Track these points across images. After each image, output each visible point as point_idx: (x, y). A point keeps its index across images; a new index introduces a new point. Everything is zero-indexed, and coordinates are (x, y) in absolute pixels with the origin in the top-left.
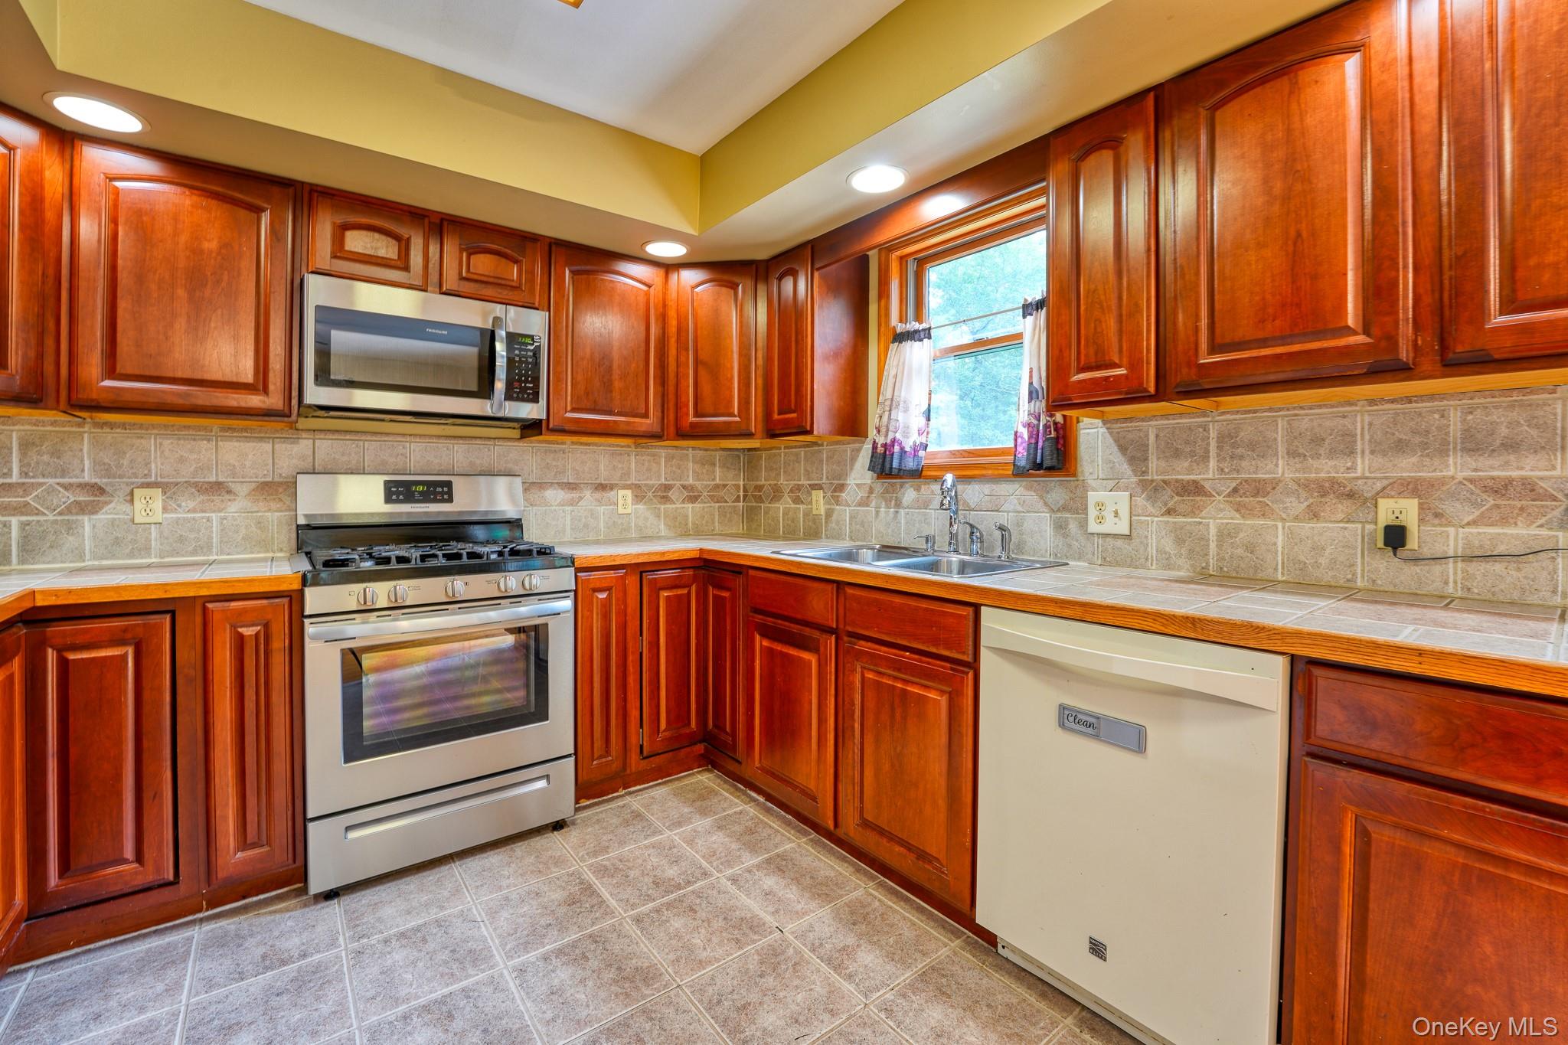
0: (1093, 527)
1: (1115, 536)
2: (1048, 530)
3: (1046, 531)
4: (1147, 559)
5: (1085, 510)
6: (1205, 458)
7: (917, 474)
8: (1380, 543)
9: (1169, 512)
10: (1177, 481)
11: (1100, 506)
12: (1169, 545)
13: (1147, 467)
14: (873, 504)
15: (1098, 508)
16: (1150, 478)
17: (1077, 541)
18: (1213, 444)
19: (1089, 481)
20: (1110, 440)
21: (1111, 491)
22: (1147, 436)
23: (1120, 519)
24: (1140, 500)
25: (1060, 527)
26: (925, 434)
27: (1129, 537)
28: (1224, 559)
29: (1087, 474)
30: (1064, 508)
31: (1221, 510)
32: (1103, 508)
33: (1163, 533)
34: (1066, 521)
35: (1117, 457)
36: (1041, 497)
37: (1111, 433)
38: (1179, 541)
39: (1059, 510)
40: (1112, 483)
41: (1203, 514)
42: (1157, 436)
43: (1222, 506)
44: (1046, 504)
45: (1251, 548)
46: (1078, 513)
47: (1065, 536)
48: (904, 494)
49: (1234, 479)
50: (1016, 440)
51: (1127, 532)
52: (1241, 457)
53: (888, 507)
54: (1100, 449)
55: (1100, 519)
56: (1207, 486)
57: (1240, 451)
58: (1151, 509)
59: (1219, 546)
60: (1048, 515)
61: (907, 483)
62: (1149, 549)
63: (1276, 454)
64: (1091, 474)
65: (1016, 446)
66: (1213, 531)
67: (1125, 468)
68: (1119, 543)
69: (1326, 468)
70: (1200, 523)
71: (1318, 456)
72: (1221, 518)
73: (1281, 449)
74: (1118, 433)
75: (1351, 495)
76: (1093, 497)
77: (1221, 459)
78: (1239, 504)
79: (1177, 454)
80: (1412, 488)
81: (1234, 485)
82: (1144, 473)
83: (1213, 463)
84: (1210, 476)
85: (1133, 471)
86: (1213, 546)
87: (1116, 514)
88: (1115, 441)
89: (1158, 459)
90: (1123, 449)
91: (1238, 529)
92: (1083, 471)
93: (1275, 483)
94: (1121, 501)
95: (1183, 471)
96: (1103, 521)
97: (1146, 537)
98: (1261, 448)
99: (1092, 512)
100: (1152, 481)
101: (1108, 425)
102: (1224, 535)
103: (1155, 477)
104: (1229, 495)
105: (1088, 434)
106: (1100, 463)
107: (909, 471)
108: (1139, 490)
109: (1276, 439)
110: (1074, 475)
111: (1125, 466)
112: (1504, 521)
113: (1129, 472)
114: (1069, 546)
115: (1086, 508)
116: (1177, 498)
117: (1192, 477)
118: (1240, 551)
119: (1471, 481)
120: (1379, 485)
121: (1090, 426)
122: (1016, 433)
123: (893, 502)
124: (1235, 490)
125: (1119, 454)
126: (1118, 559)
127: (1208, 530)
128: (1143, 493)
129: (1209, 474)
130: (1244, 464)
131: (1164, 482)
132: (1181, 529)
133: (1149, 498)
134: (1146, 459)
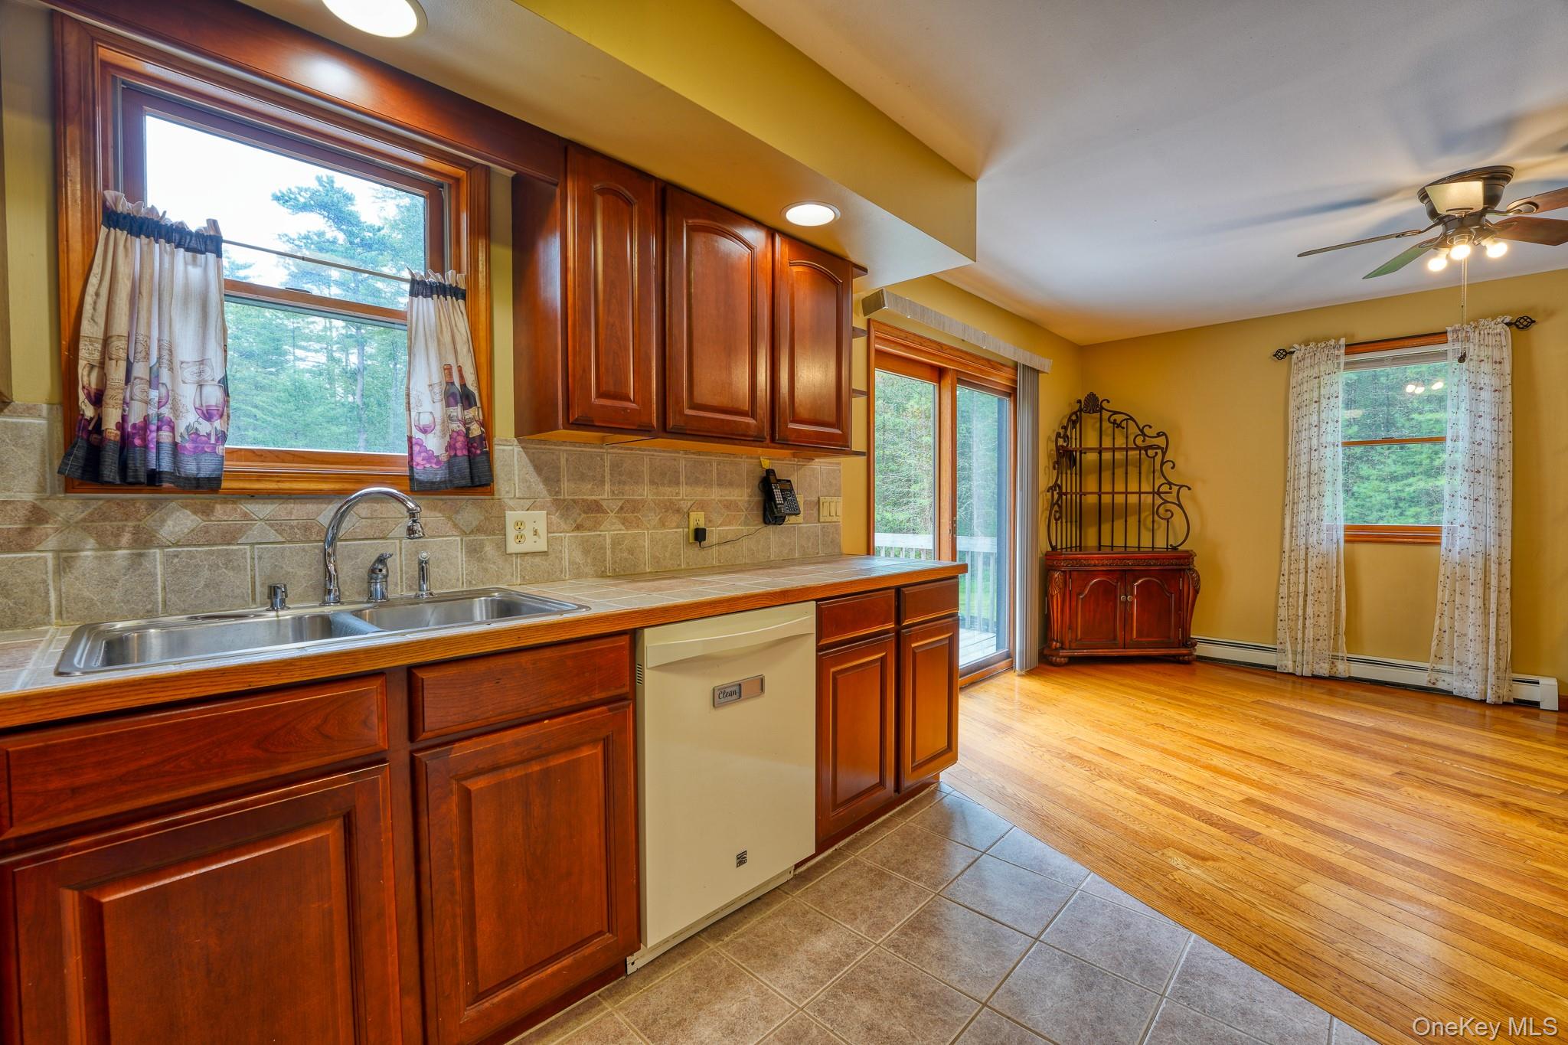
0: (513, 547)
1: (534, 554)
2: (459, 556)
3: (457, 557)
4: (562, 572)
5: (503, 530)
6: (603, 482)
7: (207, 486)
8: (692, 540)
9: (578, 528)
10: (583, 500)
11: (519, 524)
12: (578, 557)
13: (560, 488)
14: (52, 542)
15: (517, 528)
16: (562, 497)
17: (494, 563)
18: (607, 470)
19: (506, 500)
20: (525, 459)
21: (528, 510)
22: (559, 459)
23: (539, 537)
24: (554, 518)
25: (474, 551)
26: (225, 417)
27: (545, 553)
28: (616, 562)
29: (503, 493)
30: (479, 530)
31: (614, 524)
32: (522, 528)
33: (574, 547)
34: (482, 545)
35: (534, 478)
36: (449, 518)
37: (526, 453)
38: (586, 552)
39: (472, 532)
40: (529, 502)
41: (602, 528)
42: (567, 460)
43: (614, 521)
44: (455, 526)
45: (631, 552)
46: (494, 534)
47: (480, 560)
48: (163, 521)
49: (621, 499)
50: (411, 448)
51: (546, 550)
52: (625, 483)
53: (105, 544)
54: (516, 467)
55: (520, 538)
56: (604, 504)
57: (623, 478)
58: (563, 526)
59: (613, 552)
60: (458, 538)
61: (172, 500)
62: (563, 562)
63: (643, 482)
64: (508, 492)
65: (411, 454)
66: (608, 541)
67: (540, 488)
68: (537, 560)
69: (667, 492)
70: (600, 535)
71: (663, 485)
72: (614, 530)
73: (646, 478)
74: (533, 453)
75: (678, 511)
76: (511, 517)
77: (612, 484)
78: (624, 518)
79: (582, 478)
80: (702, 506)
81: (620, 504)
82: (557, 493)
83: (607, 487)
84: (606, 497)
85: (549, 491)
86: (608, 552)
87: (536, 533)
88: (531, 461)
89: (568, 481)
90: (538, 469)
91: (624, 537)
92: (499, 489)
93: (644, 501)
94: (539, 519)
95: (587, 492)
96: (522, 540)
97: (561, 551)
98: (635, 477)
99: (511, 533)
100: (564, 500)
101: (523, 445)
102: (616, 543)
103: (566, 497)
104: (618, 512)
105: (504, 450)
106: (517, 482)
107: (187, 479)
108: (553, 509)
109: (643, 471)
110: (492, 493)
111: (541, 486)
112: (730, 523)
113: (545, 492)
114: (486, 570)
115: (504, 528)
116: (583, 515)
117: (594, 497)
118: (625, 555)
119: (720, 501)
120: (689, 505)
121: (505, 443)
122: (410, 439)
123: (126, 538)
124: (622, 508)
125: (535, 474)
126: (537, 576)
127: (605, 540)
128: (557, 510)
129: (605, 494)
130: (627, 488)
131: (573, 500)
132: (587, 541)
133: (562, 516)
134: (558, 481)
